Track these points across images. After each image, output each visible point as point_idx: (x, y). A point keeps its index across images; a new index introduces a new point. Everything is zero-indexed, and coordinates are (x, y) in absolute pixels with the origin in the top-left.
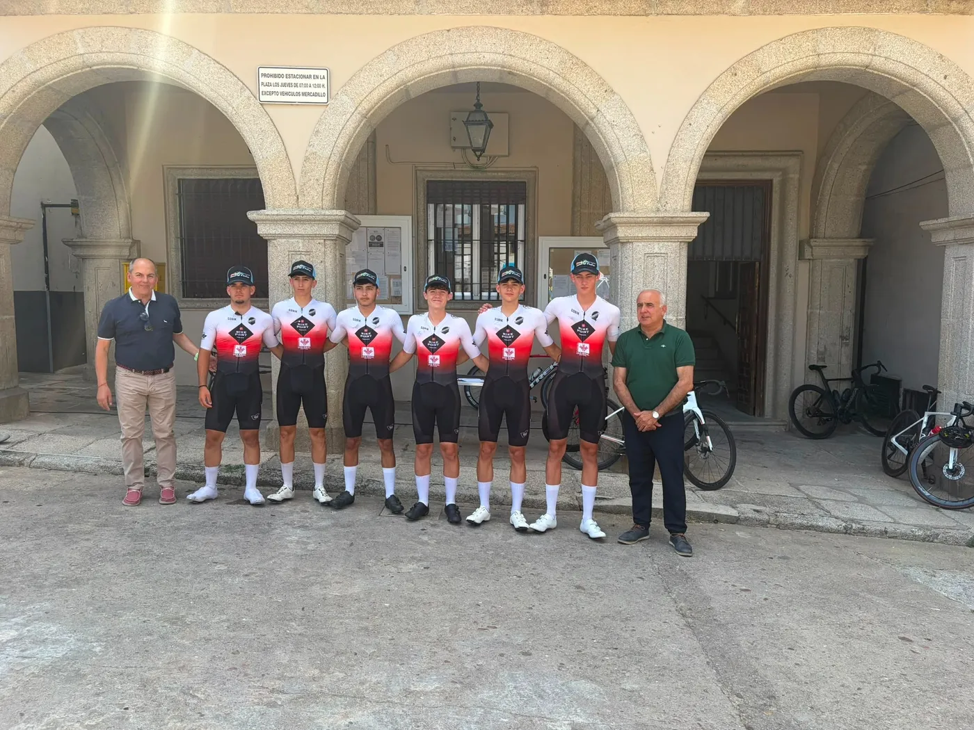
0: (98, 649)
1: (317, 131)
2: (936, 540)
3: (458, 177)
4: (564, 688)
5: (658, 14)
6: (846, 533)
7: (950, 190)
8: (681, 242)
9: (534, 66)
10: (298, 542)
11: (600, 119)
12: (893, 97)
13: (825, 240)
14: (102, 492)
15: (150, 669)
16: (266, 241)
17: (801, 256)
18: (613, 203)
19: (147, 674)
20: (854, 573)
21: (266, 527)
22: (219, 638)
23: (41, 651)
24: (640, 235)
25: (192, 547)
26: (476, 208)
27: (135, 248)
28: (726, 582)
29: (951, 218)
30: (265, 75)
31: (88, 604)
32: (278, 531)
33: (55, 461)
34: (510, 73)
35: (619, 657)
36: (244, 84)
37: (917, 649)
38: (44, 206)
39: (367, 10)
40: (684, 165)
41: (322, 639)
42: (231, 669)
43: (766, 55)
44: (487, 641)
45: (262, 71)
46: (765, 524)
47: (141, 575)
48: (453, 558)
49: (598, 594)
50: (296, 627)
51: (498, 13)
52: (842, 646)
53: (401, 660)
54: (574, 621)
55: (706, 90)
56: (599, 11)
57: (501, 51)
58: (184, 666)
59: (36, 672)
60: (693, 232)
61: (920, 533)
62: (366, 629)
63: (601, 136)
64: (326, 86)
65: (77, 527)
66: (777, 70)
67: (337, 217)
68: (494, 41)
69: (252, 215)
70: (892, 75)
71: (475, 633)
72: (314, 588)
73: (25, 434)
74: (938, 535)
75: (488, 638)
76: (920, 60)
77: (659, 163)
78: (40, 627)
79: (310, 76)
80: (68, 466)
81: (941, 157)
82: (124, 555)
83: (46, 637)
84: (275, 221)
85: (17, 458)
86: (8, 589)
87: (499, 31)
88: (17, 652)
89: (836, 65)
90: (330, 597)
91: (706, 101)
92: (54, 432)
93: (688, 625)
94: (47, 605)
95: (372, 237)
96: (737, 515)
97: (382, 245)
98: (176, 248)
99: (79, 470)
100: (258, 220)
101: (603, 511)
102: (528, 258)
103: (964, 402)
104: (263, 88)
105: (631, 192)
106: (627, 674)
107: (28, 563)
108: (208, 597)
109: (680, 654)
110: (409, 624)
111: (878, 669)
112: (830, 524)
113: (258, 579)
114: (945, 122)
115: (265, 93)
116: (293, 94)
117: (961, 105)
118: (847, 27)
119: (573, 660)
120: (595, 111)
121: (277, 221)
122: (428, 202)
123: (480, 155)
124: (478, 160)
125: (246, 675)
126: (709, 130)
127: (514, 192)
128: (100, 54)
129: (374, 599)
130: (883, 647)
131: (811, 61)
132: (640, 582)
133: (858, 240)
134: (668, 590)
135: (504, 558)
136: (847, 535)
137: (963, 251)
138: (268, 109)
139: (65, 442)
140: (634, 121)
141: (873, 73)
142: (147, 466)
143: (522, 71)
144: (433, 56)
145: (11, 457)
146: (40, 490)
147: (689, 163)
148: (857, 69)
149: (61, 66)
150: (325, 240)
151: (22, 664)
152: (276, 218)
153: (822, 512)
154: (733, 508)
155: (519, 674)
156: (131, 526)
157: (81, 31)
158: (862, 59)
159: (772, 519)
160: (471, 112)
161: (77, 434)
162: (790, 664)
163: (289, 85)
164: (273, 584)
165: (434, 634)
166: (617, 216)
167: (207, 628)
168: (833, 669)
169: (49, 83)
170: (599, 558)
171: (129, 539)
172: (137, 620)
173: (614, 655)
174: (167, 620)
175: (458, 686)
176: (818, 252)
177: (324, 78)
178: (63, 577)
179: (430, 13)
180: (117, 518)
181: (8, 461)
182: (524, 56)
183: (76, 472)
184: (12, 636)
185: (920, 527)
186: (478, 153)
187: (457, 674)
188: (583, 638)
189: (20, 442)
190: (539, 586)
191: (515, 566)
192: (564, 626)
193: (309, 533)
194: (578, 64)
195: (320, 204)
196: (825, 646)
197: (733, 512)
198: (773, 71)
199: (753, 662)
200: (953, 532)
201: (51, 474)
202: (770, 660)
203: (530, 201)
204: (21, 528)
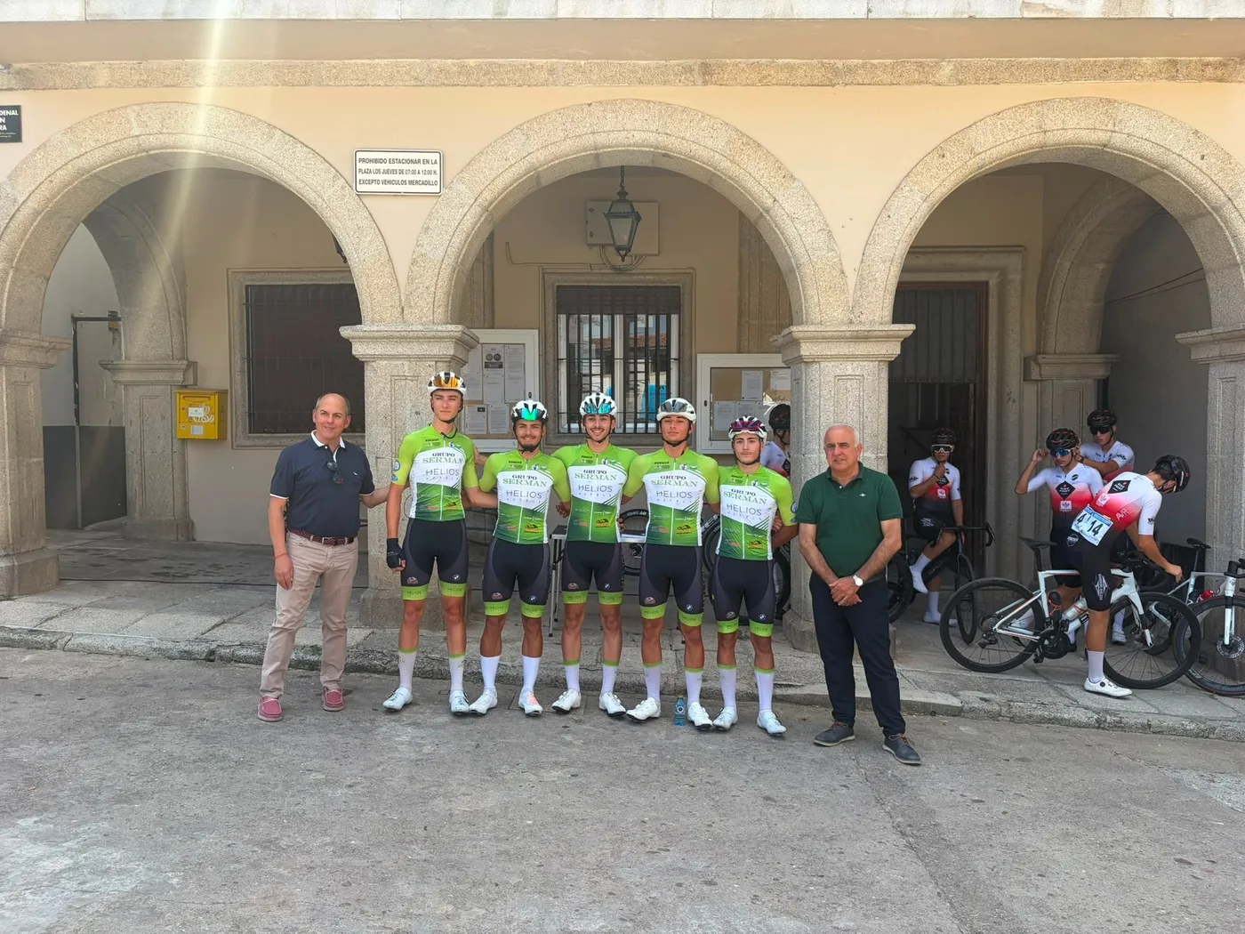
0: (175, 881)
1: (428, 228)
2: (1211, 736)
3: (595, 281)
4: (761, 926)
5: (846, 84)
6: (1098, 728)
7: (1212, 296)
8: (880, 361)
9: (694, 147)
10: (410, 743)
11: (777, 211)
12: (1138, 182)
13: (1056, 356)
14: (158, 681)
15: (243, 905)
16: (363, 363)
17: (1026, 377)
18: (794, 313)
19: (240, 912)
20: (1112, 778)
21: (368, 724)
22: (325, 866)
23: (105, 883)
24: (829, 353)
25: (280, 751)
26: (619, 319)
27: (191, 372)
28: (952, 791)
29: (1215, 330)
30: (363, 160)
31: (157, 824)
32: (384, 729)
33: (95, 642)
34: (664, 155)
35: (826, 887)
36: (337, 171)
37: (1198, 873)
38: (75, 320)
39: (490, 80)
40: (882, 267)
41: (453, 866)
42: (341, 905)
43: (980, 132)
44: (659, 867)
45: (360, 155)
46: (995, 717)
47: (218, 786)
48: (607, 763)
49: (793, 807)
50: (419, 852)
51: (650, 82)
52: (1105, 871)
53: (554, 892)
54: (765, 841)
55: (908, 175)
56: (774, 81)
57: (653, 128)
58: (284, 901)
59: (102, 910)
60: (894, 349)
61: (1193, 726)
62: (507, 853)
63: (778, 232)
64: (438, 172)
65: (131, 726)
66: (994, 151)
67: (452, 333)
68: (646, 116)
69: (346, 332)
70: (1137, 155)
71: (643, 858)
72: (436, 802)
73: (56, 609)
74: (1214, 729)
75: (660, 863)
76: (1171, 136)
77: (851, 265)
78: (99, 854)
79: (419, 161)
80: (113, 648)
81: (1200, 255)
82: (195, 762)
83: (108, 865)
84: (374, 339)
85: (48, 638)
86: (55, 806)
87: (651, 105)
88: (74, 884)
89: (1066, 144)
90: (457, 812)
91: (907, 188)
92: (91, 605)
93: (910, 846)
94: (106, 825)
95: (489, 357)
96: (960, 705)
97: (501, 366)
98: (242, 371)
99: (126, 654)
100: (353, 338)
101: (790, 702)
102: (683, 381)
103: (1240, 560)
104: (360, 176)
105: (816, 300)
106: (839, 909)
107: (76, 772)
108: (304, 813)
109: (904, 882)
110: (559, 846)
111: (1151, 899)
112: (1078, 716)
113: (365, 790)
114: (1204, 212)
115: (364, 182)
116: (397, 183)
117: (1222, 190)
118: (1081, 98)
119: (769, 891)
120: (772, 200)
121: (377, 338)
122: (558, 314)
123: (626, 255)
124: (623, 260)
125: (362, 912)
126: (913, 223)
127: (667, 300)
128: (160, 136)
129: (512, 815)
130: (1156, 872)
131: (1036, 139)
132: (844, 791)
133: (1097, 356)
134: (879, 802)
135: (671, 762)
136: (1100, 731)
137: (1231, 369)
138: (368, 201)
139: (105, 616)
140: (820, 213)
141: (1112, 153)
142: (212, 647)
143: (681, 154)
144: (570, 135)
145: (40, 638)
146: (79, 680)
147: (888, 264)
148: (1093, 149)
149: (109, 151)
150: (436, 362)
151: (82, 900)
152: (376, 334)
153: (1067, 701)
154: (955, 695)
155: (704, 908)
156: (199, 725)
157: (136, 108)
158: (1102, 137)
159: (1004, 710)
160: (613, 202)
161: (121, 607)
162: (1041, 895)
163: (394, 172)
164: (385, 797)
165: (591, 859)
166: (801, 329)
167: (308, 852)
168: (1096, 900)
169: (94, 171)
170: (789, 762)
171: (199, 741)
172: (219, 844)
173: (819, 885)
174: (259, 844)
175: (629, 924)
176: (1047, 370)
177: (436, 162)
178: (121, 790)
179: (567, 85)
180: (181, 714)
181: (37, 642)
182: (682, 134)
183: (122, 656)
184: (65, 865)
185: (1192, 719)
186: (623, 253)
187: (626, 908)
188: (779, 863)
189: (51, 619)
190: (718, 798)
191: (686, 772)
192: (753, 848)
193: (422, 732)
194: (749, 144)
195: (431, 318)
196: (1084, 871)
197: (954, 702)
198: (989, 152)
199: (996, 893)
200: (1233, 725)
201: (91, 658)
202: (1016, 890)
203: (686, 309)
204: (61, 727)
